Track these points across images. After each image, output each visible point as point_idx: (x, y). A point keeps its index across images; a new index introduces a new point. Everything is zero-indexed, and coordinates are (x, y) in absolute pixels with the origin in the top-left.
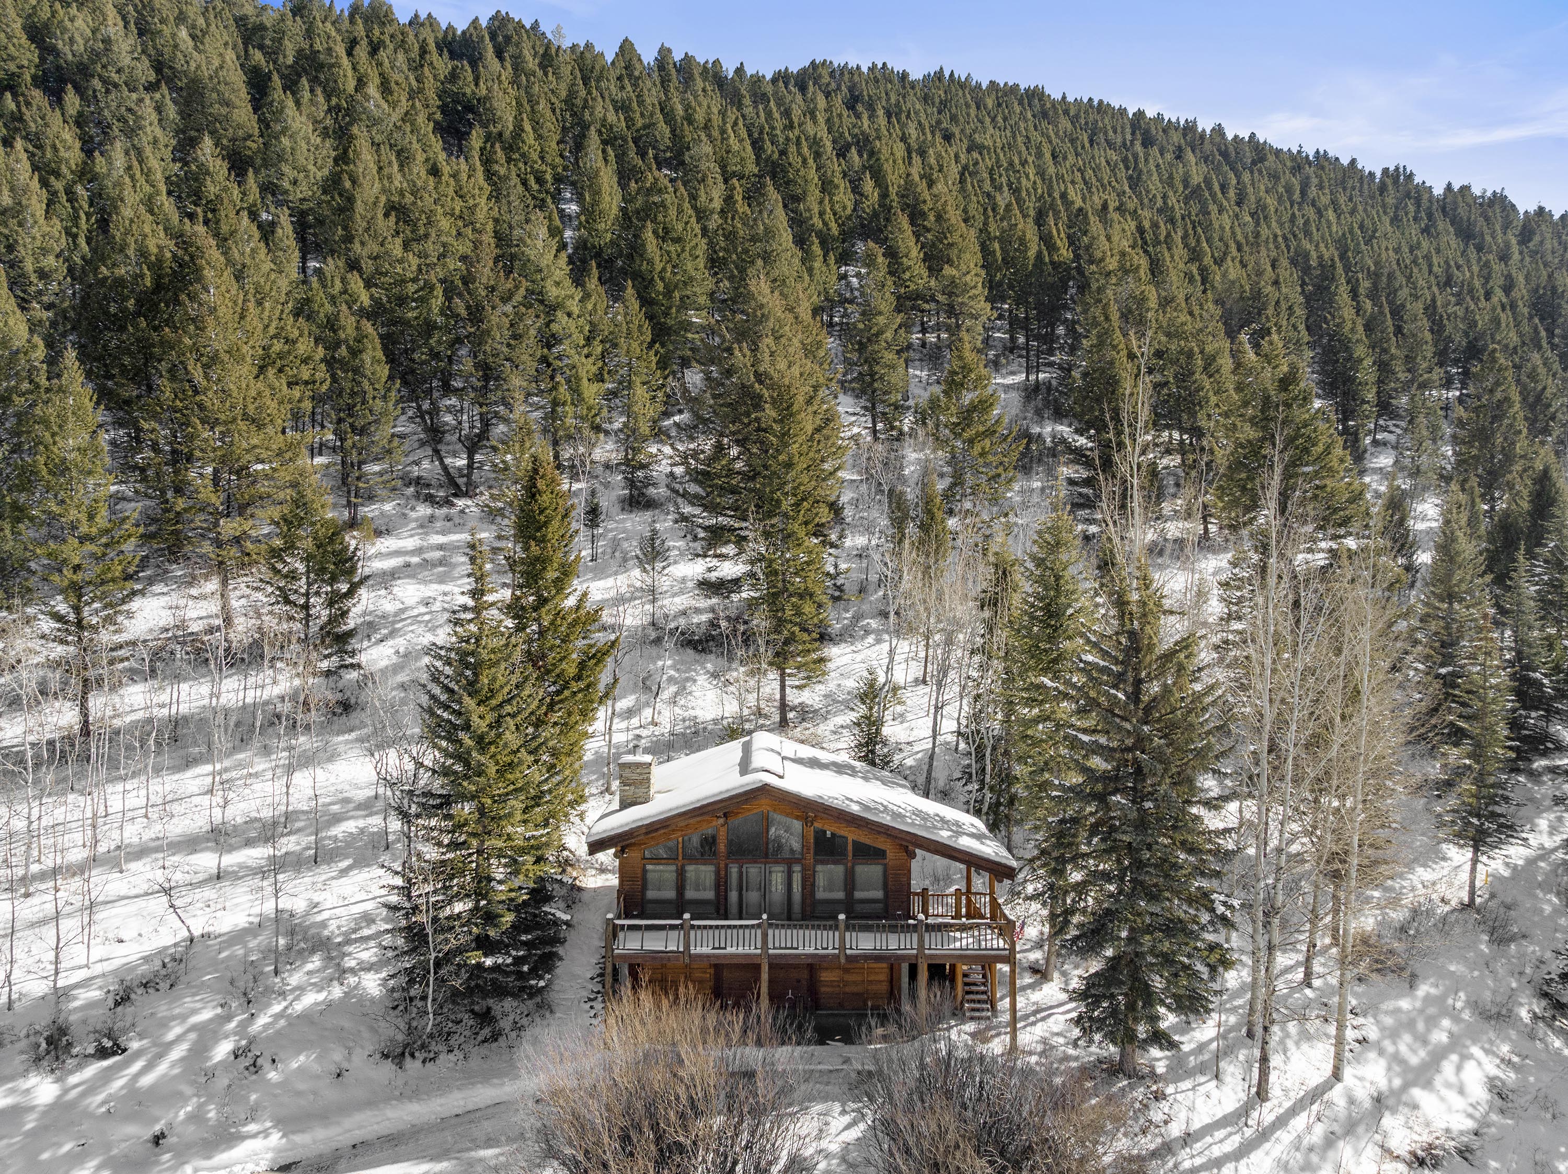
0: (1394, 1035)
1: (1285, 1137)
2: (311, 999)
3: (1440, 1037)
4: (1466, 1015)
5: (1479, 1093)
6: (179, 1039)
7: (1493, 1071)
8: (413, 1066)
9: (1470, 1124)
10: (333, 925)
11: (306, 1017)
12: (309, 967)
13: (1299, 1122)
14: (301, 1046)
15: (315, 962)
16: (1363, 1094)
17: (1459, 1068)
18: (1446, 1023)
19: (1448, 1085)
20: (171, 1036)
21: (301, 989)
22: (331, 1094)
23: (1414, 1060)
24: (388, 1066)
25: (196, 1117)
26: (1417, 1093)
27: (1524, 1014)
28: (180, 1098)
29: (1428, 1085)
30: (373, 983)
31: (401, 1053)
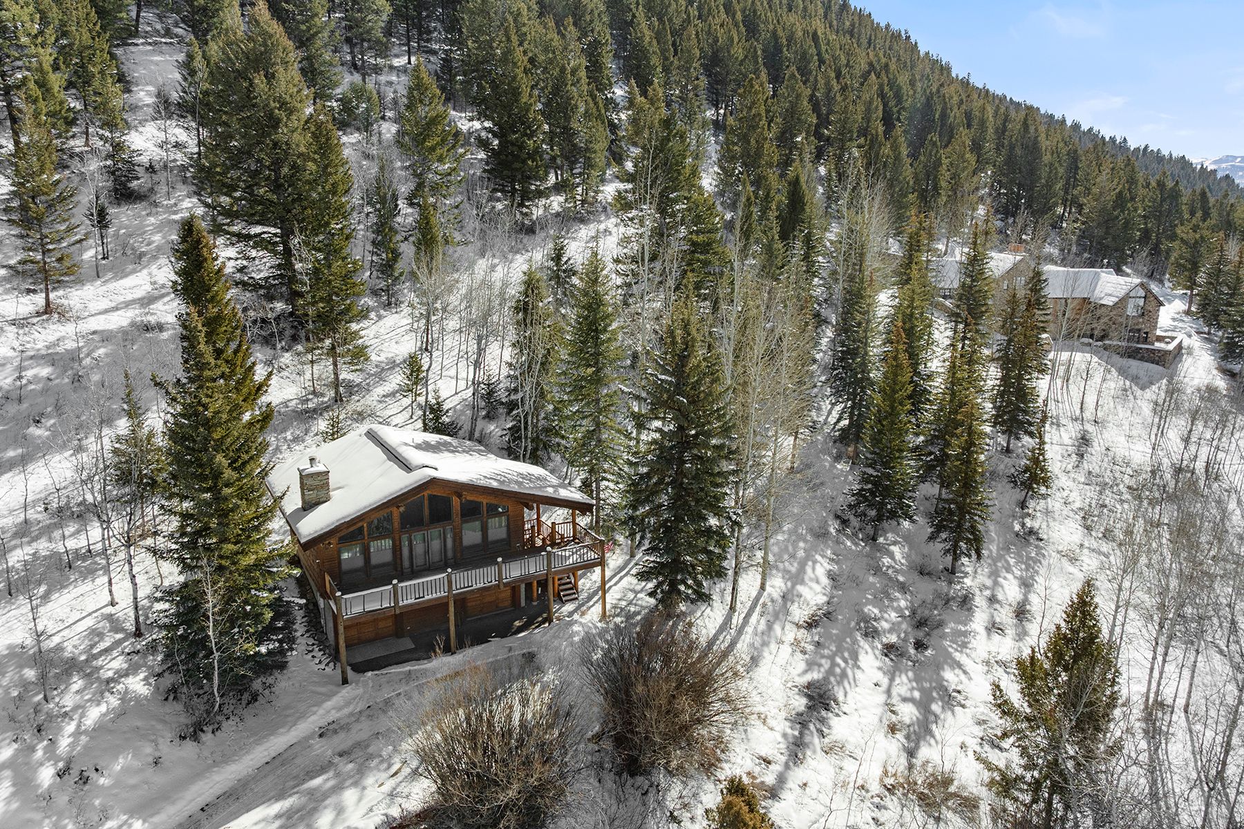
0: (781, 558)
1: (749, 630)
2: (94, 714)
3: (801, 553)
4: (809, 537)
5: (825, 581)
7: (829, 567)
8: (207, 737)
9: (825, 599)
10: (69, 647)
11: (100, 728)
12: (75, 687)
13: (754, 619)
14: (115, 752)
15: (77, 683)
16: (776, 595)
17: (814, 569)
19: (811, 580)
21: (80, 708)
22: (159, 779)
23: (793, 570)
24: (189, 745)
26: (800, 588)
27: (832, 531)
29: (802, 582)
30: (138, 685)
31: (194, 733)
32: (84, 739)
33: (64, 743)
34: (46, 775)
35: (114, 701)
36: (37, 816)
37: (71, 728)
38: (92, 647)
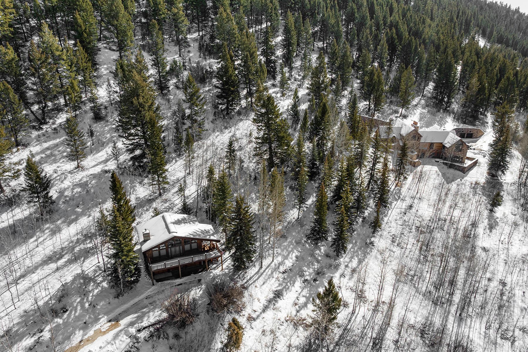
0: (283, 251)
1: (264, 274)
2: (96, 291)
3: (290, 249)
4: (294, 244)
5: (294, 258)
6: (77, 305)
7: (297, 254)
8: (120, 298)
9: (292, 264)
10: (90, 274)
11: (98, 295)
12: (92, 285)
13: (267, 271)
14: (101, 300)
16: (277, 263)
17: (292, 255)
18: (291, 246)
19: (290, 258)
20: (75, 305)
21: (93, 290)
22: (110, 307)
24: (117, 299)
25: (90, 318)
27: (303, 241)
28: (84, 316)
29: (287, 259)
30: (105, 284)
31: (117, 296)
32: (94, 297)
33: (90, 298)
34: (87, 305)
35: (100, 288)
36: (85, 314)
37: (91, 295)
38: (95, 274)
